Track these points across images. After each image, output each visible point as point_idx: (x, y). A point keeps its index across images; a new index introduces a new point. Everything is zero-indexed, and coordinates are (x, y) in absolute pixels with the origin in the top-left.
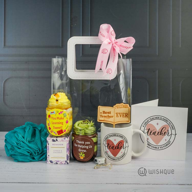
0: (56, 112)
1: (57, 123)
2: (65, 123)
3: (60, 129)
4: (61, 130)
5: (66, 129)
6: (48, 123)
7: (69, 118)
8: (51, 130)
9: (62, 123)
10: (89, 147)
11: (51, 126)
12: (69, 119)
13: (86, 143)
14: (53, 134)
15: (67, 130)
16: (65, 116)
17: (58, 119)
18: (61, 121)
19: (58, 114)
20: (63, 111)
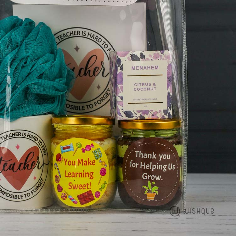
0: (75, 148)
1: (78, 175)
2: (97, 175)
3: (86, 190)
4: (87, 192)
5: (101, 189)
6: (56, 176)
7: (107, 163)
8: (63, 192)
9: (91, 175)
10: (167, 168)
11: (64, 182)
12: (108, 166)
13: (161, 158)
14: (68, 203)
15: (102, 193)
16: (97, 158)
17: (81, 165)
18: (88, 169)
19: (80, 150)
20: (92, 145)
